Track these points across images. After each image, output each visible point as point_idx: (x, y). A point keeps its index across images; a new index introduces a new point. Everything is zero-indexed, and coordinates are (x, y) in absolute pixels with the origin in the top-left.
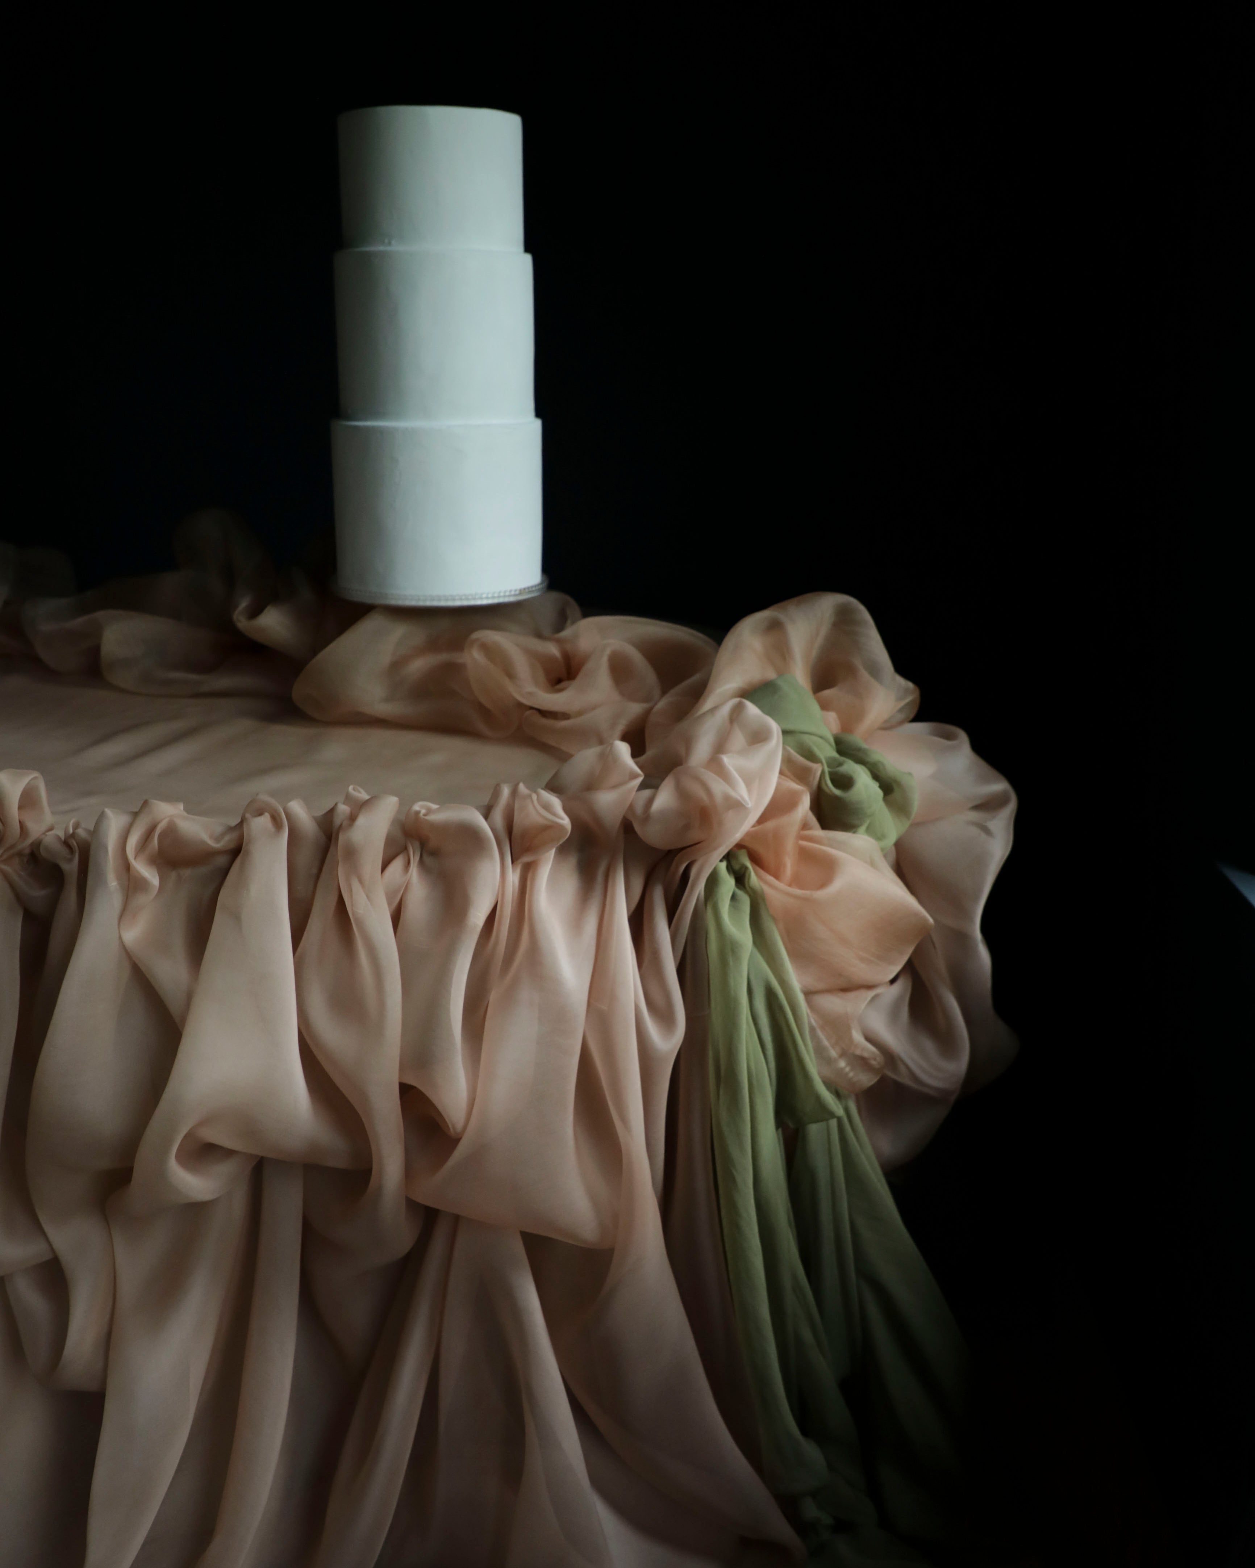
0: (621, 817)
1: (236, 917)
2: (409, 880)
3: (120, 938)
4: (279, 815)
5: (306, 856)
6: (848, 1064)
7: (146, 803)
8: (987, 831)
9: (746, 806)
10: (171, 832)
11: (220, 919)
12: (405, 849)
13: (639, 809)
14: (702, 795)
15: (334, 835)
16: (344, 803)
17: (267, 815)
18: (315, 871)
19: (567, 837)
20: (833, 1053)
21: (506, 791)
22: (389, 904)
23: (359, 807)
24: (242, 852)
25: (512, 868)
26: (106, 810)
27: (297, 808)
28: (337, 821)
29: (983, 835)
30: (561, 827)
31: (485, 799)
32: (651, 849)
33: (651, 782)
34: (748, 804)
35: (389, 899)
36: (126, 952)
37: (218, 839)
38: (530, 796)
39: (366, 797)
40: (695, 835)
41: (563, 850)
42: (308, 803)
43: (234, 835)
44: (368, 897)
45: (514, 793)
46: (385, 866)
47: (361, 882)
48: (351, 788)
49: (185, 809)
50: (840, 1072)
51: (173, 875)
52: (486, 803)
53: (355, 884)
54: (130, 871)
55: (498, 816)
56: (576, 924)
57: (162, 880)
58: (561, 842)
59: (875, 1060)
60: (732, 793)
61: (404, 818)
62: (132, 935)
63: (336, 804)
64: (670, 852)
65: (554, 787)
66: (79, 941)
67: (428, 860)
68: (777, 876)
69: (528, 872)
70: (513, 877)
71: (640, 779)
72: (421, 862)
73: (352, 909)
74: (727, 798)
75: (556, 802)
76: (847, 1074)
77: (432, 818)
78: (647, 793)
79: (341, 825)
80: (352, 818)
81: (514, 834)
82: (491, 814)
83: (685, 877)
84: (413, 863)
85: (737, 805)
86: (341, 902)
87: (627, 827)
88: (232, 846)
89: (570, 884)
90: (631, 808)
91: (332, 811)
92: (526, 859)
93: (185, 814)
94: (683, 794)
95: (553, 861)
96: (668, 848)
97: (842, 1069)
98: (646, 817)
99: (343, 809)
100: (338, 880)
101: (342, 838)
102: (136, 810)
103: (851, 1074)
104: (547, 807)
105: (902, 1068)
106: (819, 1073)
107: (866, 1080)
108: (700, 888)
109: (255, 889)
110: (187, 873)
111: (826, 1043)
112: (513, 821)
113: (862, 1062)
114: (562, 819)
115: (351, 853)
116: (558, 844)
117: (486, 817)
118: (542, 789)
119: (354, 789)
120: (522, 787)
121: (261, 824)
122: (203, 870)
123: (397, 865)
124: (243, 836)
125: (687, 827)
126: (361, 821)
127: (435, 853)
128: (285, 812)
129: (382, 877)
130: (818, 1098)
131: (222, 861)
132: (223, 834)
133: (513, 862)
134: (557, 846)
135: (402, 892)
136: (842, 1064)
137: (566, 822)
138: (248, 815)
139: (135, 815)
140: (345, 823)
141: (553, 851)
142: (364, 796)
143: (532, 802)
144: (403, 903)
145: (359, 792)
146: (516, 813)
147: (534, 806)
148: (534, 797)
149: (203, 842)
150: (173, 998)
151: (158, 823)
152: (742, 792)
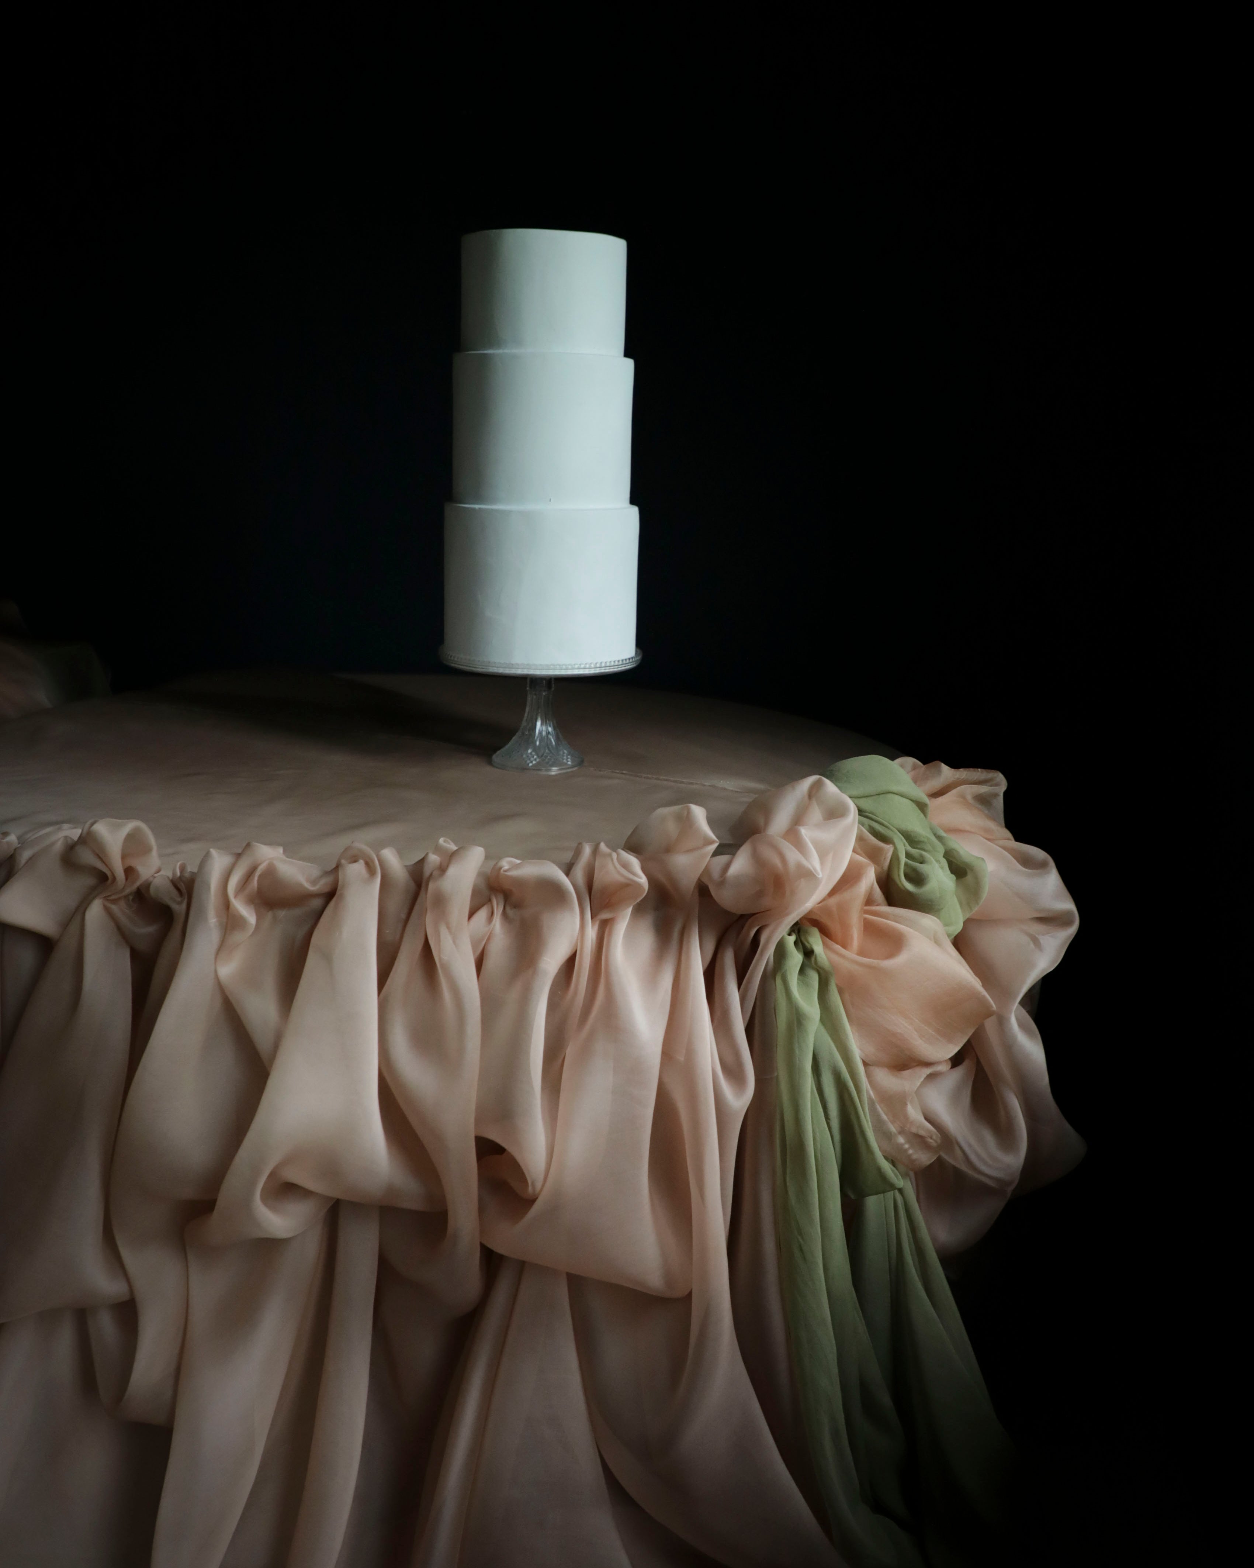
0: (696, 880)
1: (328, 958)
2: (492, 930)
3: (216, 972)
4: (373, 861)
5: (397, 903)
6: (908, 1142)
7: (248, 845)
8: (1036, 941)
9: (817, 876)
10: (271, 872)
11: (312, 960)
12: (490, 900)
13: (716, 874)
14: (777, 861)
15: (423, 885)
16: (434, 853)
17: (361, 862)
18: (403, 916)
19: (644, 896)
20: (893, 1129)
21: (587, 850)
22: (474, 953)
23: (450, 857)
24: (336, 896)
25: (592, 922)
26: (212, 850)
27: (390, 855)
28: (427, 872)
29: (1032, 945)
30: (639, 886)
31: (568, 856)
32: (726, 913)
33: (727, 849)
34: (819, 875)
35: (474, 946)
36: (220, 987)
37: (314, 882)
38: (610, 855)
39: (455, 848)
40: (767, 902)
41: (639, 910)
42: (400, 853)
43: (328, 880)
44: (454, 942)
45: (595, 851)
46: (471, 914)
47: (448, 928)
48: (441, 841)
49: (285, 851)
50: (899, 1148)
51: (270, 915)
52: (568, 862)
53: (444, 931)
54: (230, 909)
55: (579, 872)
56: (651, 980)
57: (258, 920)
58: (638, 901)
59: (931, 1138)
60: (805, 862)
61: (490, 872)
62: (227, 970)
63: (427, 854)
64: (742, 916)
65: (634, 847)
66: (178, 973)
67: (510, 912)
68: (844, 946)
69: (605, 928)
70: (591, 933)
71: (715, 845)
72: (504, 914)
73: (439, 956)
74: (799, 866)
75: (635, 862)
76: (906, 1151)
77: (514, 873)
78: (723, 859)
79: (431, 875)
80: (442, 869)
81: (593, 891)
82: (573, 870)
83: (755, 942)
84: (497, 915)
85: (808, 875)
86: (427, 947)
87: (703, 890)
88: (327, 889)
89: (646, 940)
90: (707, 871)
91: (422, 861)
92: (605, 915)
93: (285, 858)
94: (758, 860)
95: (630, 917)
96: (740, 913)
97: (902, 1145)
98: (722, 882)
99: (434, 859)
100: (425, 925)
101: (431, 886)
102: (240, 851)
103: (910, 1152)
104: (626, 866)
105: (958, 1152)
106: (880, 1148)
107: (924, 1158)
108: (770, 952)
109: (347, 930)
110: (282, 913)
111: (885, 1117)
112: (593, 877)
113: (919, 1140)
114: (640, 878)
115: (441, 902)
116: (636, 903)
117: (567, 874)
118: (623, 849)
119: (445, 841)
120: (603, 846)
121: (355, 871)
122: (297, 912)
123: (482, 914)
124: (338, 881)
125: (760, 894)
126: (452, 871)
127: (517, 906)
128: (379, 861)
129: (468, 924)
130: (879, 1171)
131: (317, 903)
132: (321, 877)
133: (592, 918)
134: (635, 904)
135: (484, 943)
136: (901, 1140)
137: (643, 880)
138: (343, 861)
139: (238, 856)
140: (435, 873)
141: (630, 909)
142: (453, 847)
143: (612, 860)
144: (485, 950)
145: (449, 843)
146: (596, 871)
147: (615, 867)
148: (614, 855)
149: (301, 885)
150: (262, 1040)
151: (259, 865)
152: (814, 862)
